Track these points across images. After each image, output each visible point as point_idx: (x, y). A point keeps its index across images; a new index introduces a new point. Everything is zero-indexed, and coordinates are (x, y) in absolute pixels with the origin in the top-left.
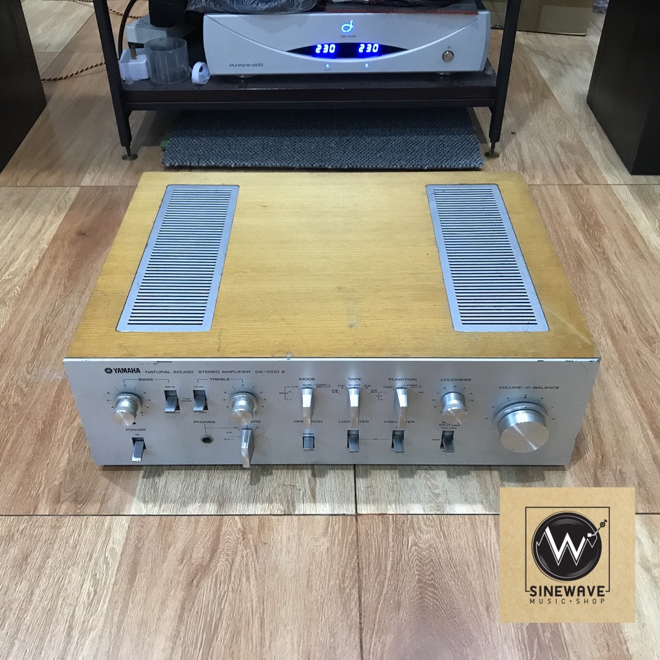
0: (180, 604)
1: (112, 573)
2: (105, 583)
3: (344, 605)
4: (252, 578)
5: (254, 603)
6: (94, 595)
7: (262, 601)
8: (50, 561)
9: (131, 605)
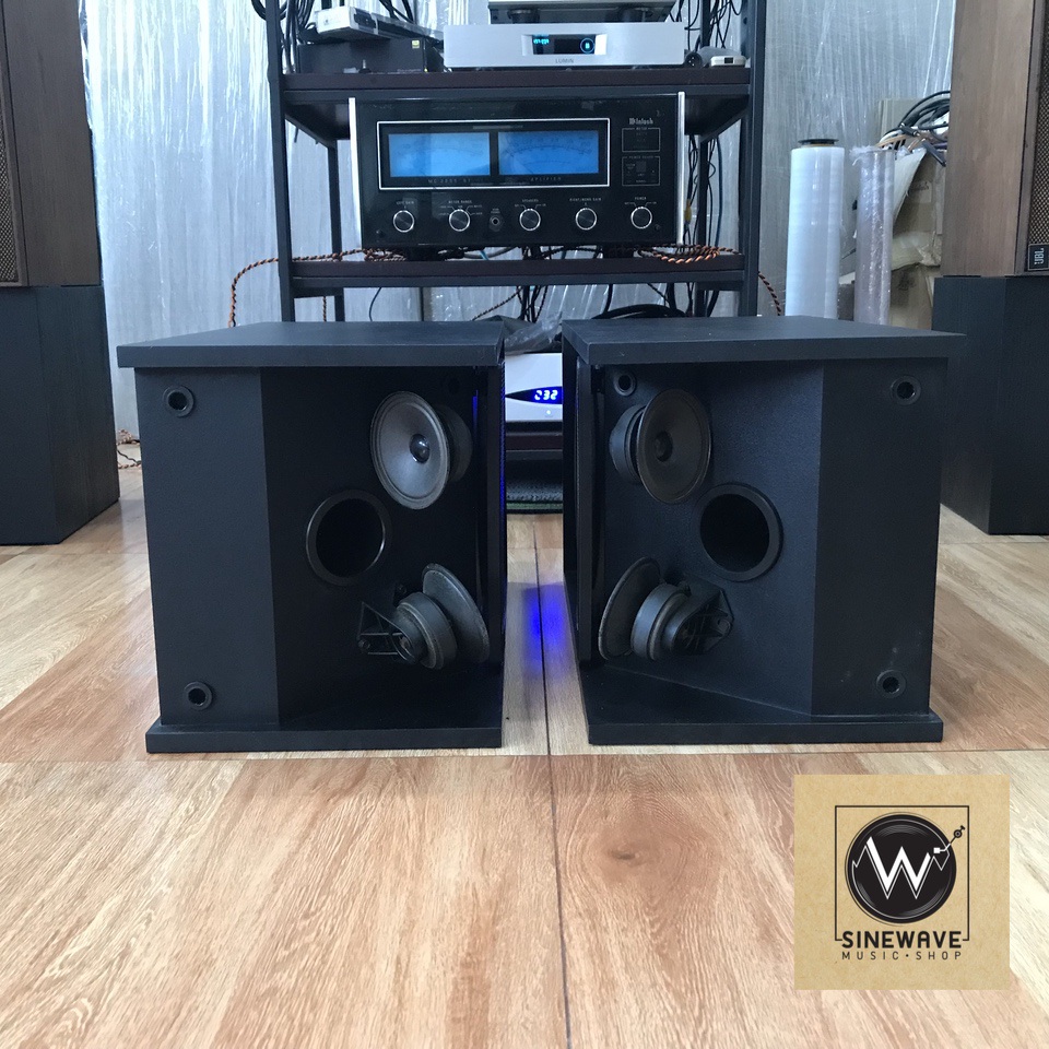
0: (311, 816)
1: (220, 797)
2: (210, 803)
3: (533, 814)
4: (409, 798)
5: (411, 813)
6: (196, 809)
7: (421, 812)
8: (137, 789)
9: (243, 817)
